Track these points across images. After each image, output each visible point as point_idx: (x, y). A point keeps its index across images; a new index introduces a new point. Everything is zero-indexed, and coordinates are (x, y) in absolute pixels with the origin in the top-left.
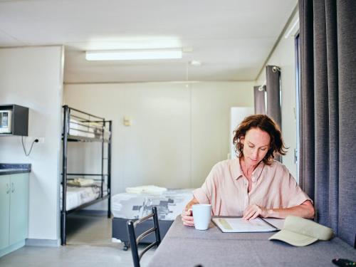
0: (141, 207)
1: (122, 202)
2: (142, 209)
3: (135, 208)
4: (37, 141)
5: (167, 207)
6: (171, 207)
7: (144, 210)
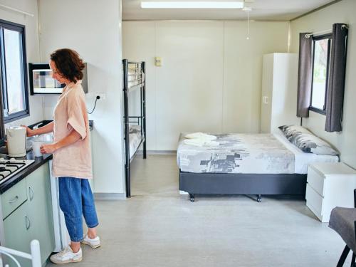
0: (208, 162)
1: (189, 157)
2: (209, 163)
3: (203, 163)
4: (98, 98)
5: (234, 162)
6: (237, 162)
7: (212, 164)
